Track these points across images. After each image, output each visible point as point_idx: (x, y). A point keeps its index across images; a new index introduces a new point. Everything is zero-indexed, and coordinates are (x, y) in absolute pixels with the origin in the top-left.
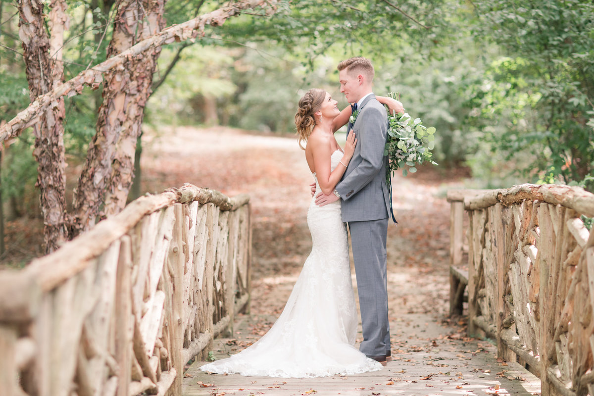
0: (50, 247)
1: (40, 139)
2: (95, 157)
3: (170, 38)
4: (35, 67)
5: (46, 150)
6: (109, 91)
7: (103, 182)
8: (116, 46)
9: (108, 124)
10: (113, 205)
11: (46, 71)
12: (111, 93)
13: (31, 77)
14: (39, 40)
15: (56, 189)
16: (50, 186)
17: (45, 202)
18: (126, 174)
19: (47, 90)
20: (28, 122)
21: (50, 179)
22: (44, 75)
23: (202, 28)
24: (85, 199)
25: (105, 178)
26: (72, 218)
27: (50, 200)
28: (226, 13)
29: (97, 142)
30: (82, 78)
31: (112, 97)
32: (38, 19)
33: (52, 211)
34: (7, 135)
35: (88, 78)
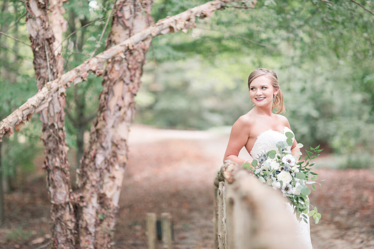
0: (57, 224)
1: (47, 124)
2: (96, 139)
3: (166, 28)
4: (42, 57)
5: (53, 134)
6: (109, 79)
7: (104, 163)
8: (115, 38)
9: (108, 109)
10: (111, 183)
11: (52, 62)
12: (111, 81)
13: (38, 67)
14: (45, 32)
15: (62, 170)
16: (57, 168)
17: (52, 182)
18: (122, 155)
19: (53, 79)
20: (38, 107)
21: (56, 161)
22: (50, 65)
23: (193, 20)
24: (88, 178)
25: (106, 159)
26: (76, 196)
27: (56, 181)
28: (214, 6)
29: (99, 126)
30: (87, 65)
31: (112, 84)
32: (43, 13)
33: (59, 190)
34: (18, 120)
35: (93, 65)
